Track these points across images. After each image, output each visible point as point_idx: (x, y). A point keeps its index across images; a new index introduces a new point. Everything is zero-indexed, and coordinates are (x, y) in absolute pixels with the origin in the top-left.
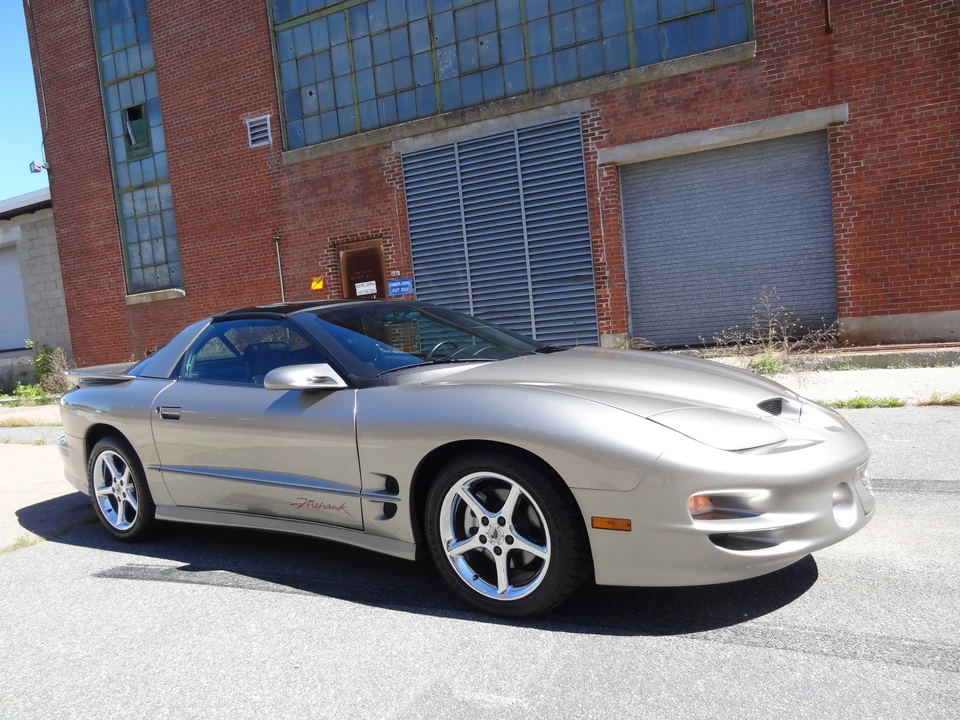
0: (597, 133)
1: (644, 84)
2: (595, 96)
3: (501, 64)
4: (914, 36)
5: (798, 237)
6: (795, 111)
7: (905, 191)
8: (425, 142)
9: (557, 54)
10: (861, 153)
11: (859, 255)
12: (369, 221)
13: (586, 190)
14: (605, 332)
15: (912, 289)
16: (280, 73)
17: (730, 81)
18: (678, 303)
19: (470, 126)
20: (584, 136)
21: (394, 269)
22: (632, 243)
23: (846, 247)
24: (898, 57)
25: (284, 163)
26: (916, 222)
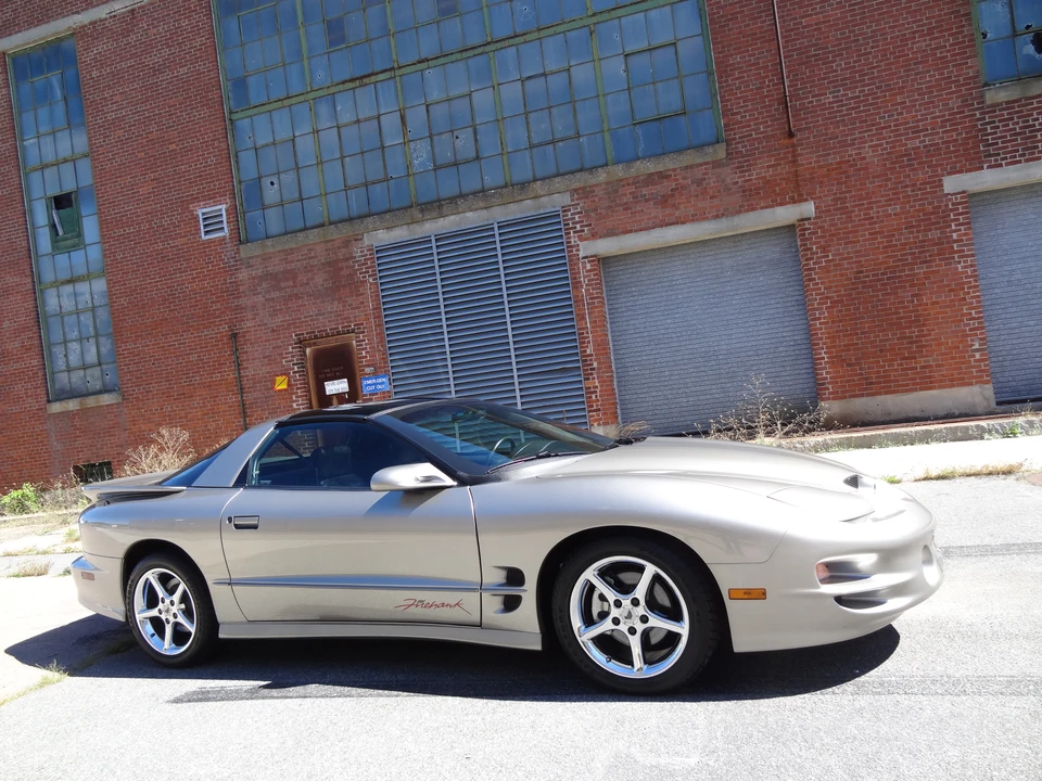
0: (578, 226)
1: (622, 180)
2: (575, 190)
3: (478, 158)
4: (865, 142)
5: (776, 325)
6: (766, 207)
7: (870, 281)
8: (400, 234)
9: (534, 150)
10: (829, 246)
11: (834, 342)
12: (340, 315)
13: (570, 282)
14: (595, 424)
15: (884, 372)
16: (237, 162)
17: (704, 179)
18: (666, 392)
19: (447, 218)
20: (566, 229)
21: (368, 366)
22: (617, 334)
23: (822, 334)
24: (854, 160)
25: (243, 255)
26: (883, 310)
